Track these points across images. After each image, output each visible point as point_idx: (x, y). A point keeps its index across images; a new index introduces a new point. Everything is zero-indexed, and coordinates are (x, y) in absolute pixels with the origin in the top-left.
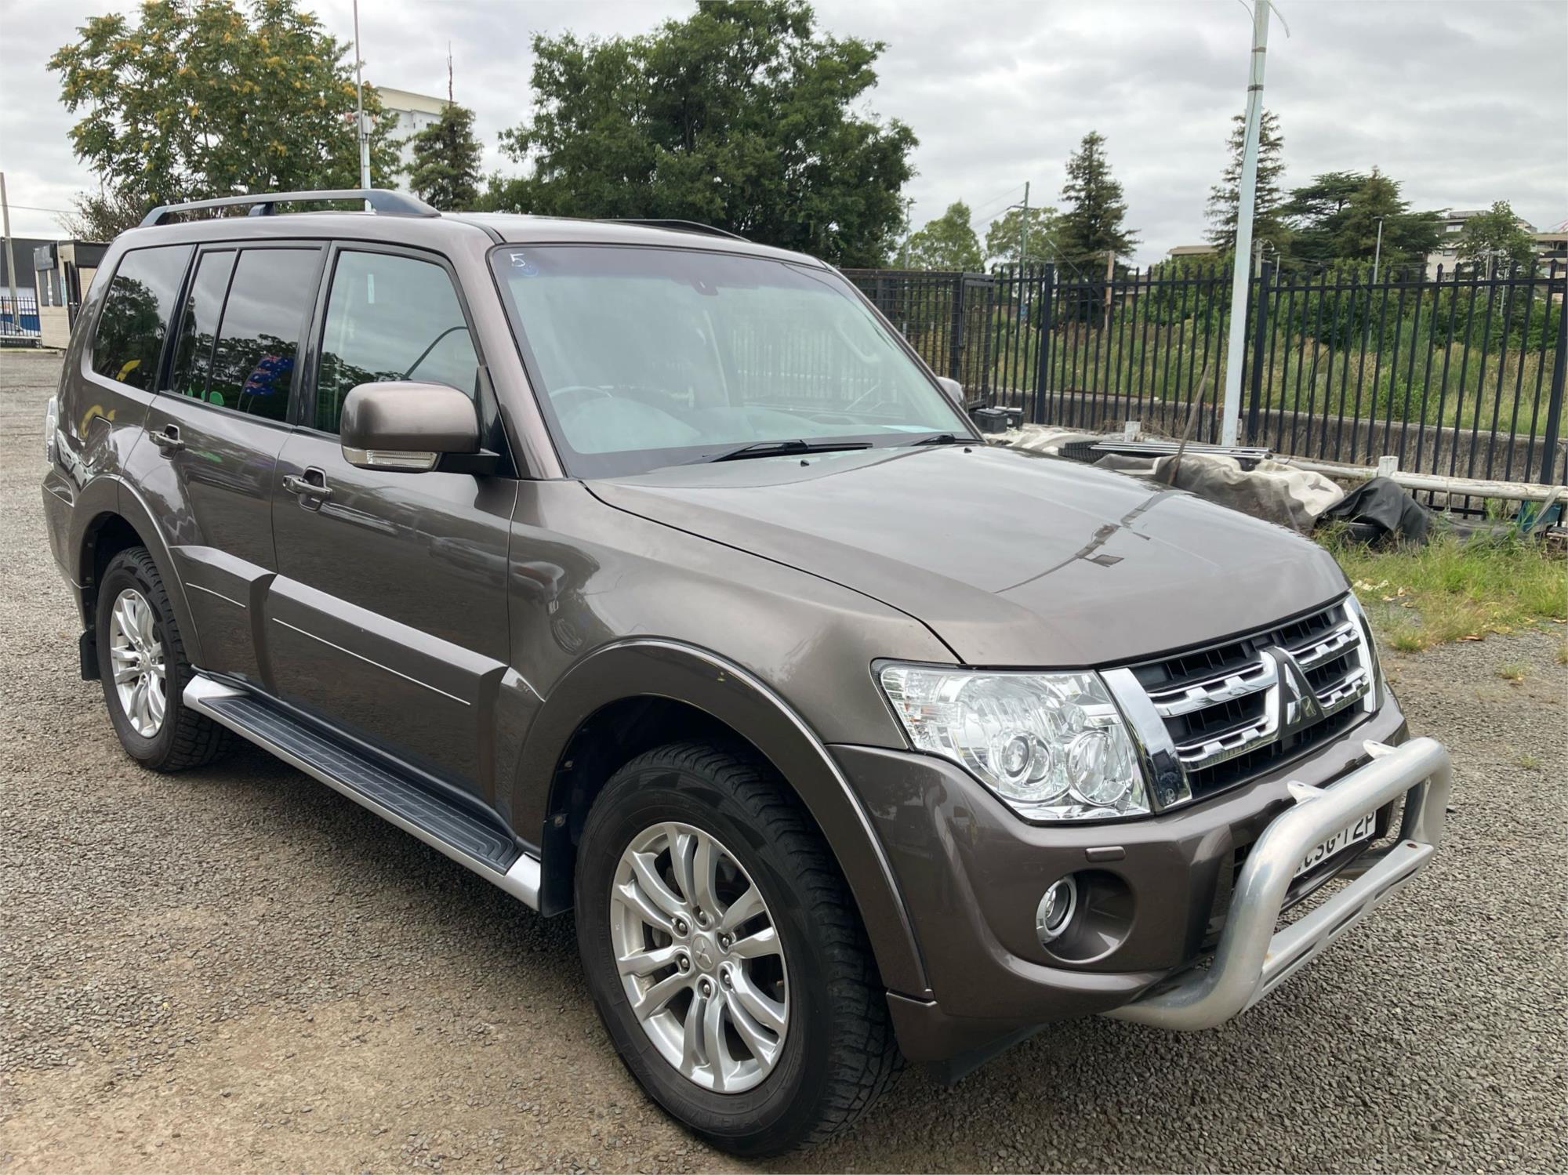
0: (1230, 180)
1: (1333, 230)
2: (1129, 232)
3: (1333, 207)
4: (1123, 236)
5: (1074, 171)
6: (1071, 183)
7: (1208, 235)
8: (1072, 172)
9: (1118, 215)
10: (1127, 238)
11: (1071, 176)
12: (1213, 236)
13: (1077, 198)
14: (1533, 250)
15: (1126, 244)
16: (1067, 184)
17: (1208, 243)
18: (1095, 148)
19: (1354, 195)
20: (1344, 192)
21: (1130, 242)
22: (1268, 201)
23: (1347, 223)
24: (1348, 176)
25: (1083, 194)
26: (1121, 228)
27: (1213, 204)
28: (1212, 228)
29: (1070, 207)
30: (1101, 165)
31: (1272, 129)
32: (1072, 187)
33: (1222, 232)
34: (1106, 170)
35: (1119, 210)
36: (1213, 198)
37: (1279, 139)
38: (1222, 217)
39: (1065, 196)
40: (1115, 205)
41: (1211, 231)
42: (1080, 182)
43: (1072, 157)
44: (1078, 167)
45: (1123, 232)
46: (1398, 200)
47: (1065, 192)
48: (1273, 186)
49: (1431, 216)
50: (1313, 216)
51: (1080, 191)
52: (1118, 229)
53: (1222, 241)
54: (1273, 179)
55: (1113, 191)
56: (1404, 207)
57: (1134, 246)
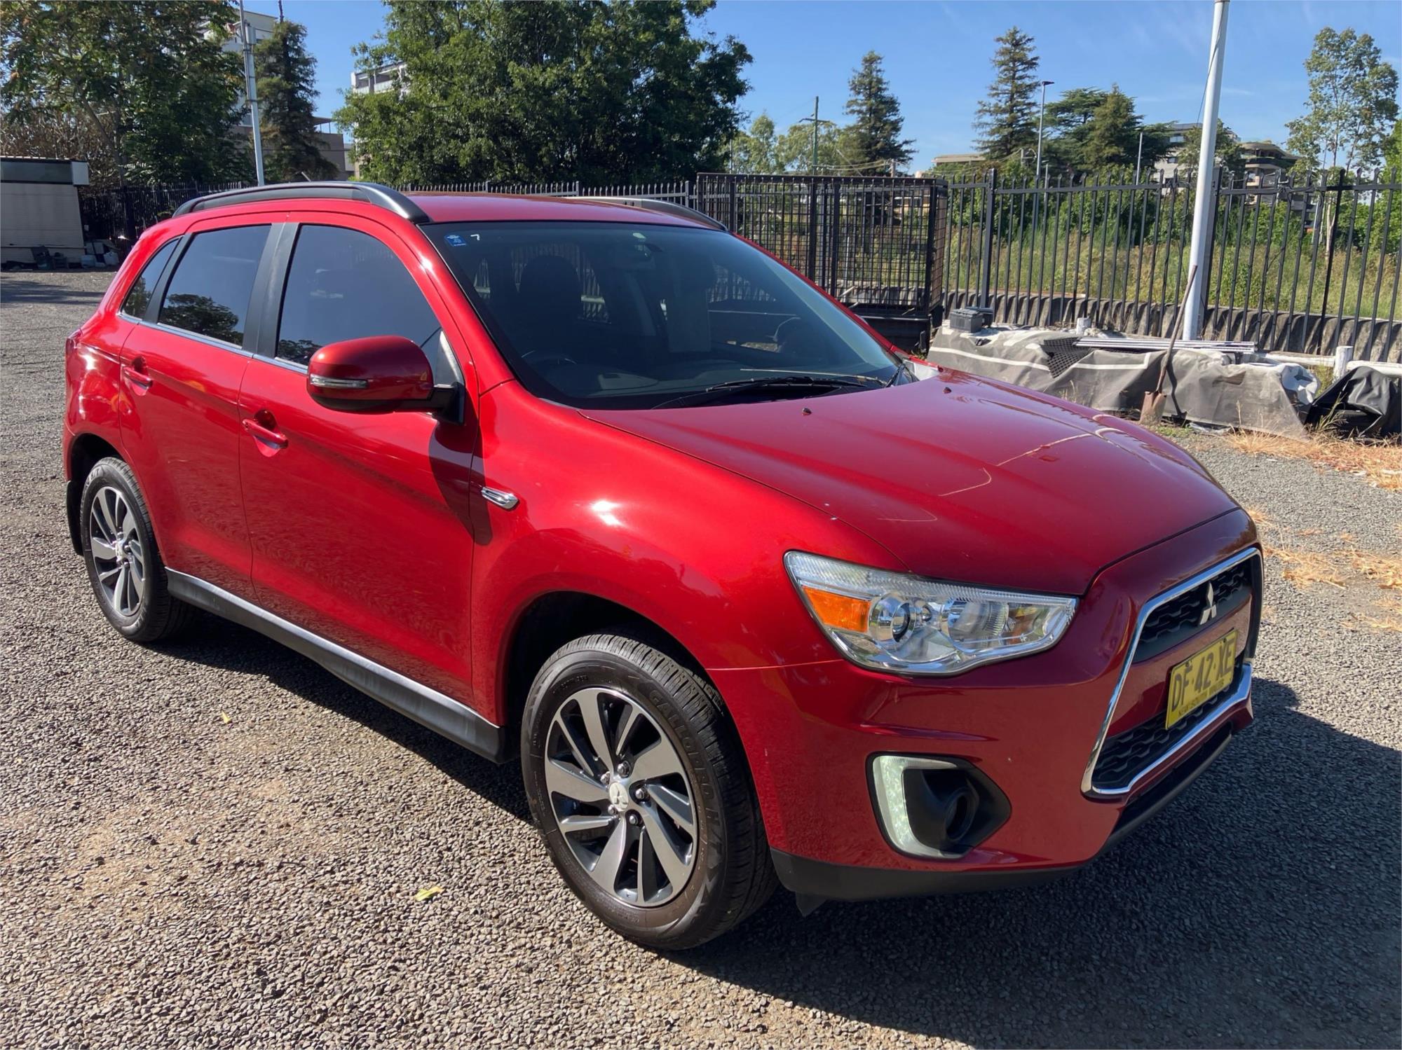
0: (994, 95)
1: (1081, 140)
2: (906, 142)
3: (1079, 121)
4: (901, 146)
5: (855, 88)
6: (854, 98)
7: (976, 145)
8: (854, 89)
9: (895, 127)
10: (904, 148)
11: (853, 92)
12: (980, 145)
13: (860, 112)
14: (1243, 157)
15: (902, 154)
16: (850, 99)
17: (977, 153)
18: (874, 65)
19: (1097, 110)
20: (1088, 106)
21: (907, 151)
22: (1026, 114)
23: (1092, 134)
24: (1091, 93)
25: (864, 108)
26: (899, 139)
27: (980, 117)
28: (979, 138)
29: (853, 120)
30: (880, 81)
31: (1030, 50)
32: (855, 102)
33: (988, 142)
34: (884, 86)
35: (897, 122)
36: (980, 111)
37: (1036, 58)
38: (988, 129)
39: (849, 110)
40: (893, 118)
41: (979, 142)
42: (861, 97)
43: (854, 74)
44: (861, 84)
45: (901, 142)
46: (1133, 114)
47: (848, 106)
48: (1031, 101)
49: (1161, 128)
50: (1062, 128)
51: (862, 105)
52: (897, 139)
53: (988, 150)
54: (1031, 94)
55: (891, 105)
56: (1138, 120)
57: (911, 155)
